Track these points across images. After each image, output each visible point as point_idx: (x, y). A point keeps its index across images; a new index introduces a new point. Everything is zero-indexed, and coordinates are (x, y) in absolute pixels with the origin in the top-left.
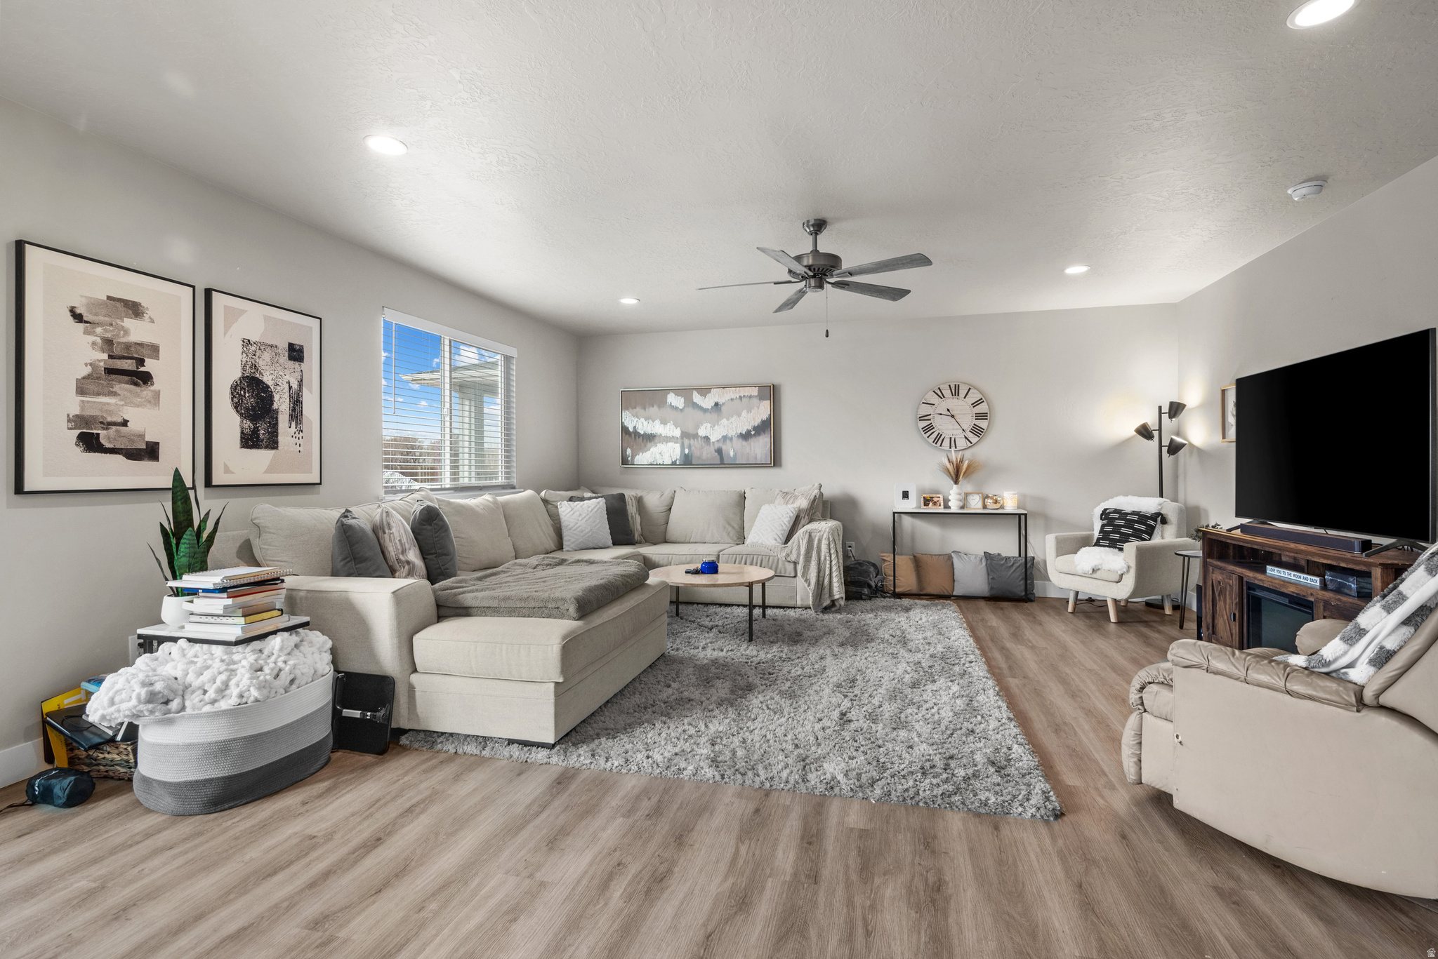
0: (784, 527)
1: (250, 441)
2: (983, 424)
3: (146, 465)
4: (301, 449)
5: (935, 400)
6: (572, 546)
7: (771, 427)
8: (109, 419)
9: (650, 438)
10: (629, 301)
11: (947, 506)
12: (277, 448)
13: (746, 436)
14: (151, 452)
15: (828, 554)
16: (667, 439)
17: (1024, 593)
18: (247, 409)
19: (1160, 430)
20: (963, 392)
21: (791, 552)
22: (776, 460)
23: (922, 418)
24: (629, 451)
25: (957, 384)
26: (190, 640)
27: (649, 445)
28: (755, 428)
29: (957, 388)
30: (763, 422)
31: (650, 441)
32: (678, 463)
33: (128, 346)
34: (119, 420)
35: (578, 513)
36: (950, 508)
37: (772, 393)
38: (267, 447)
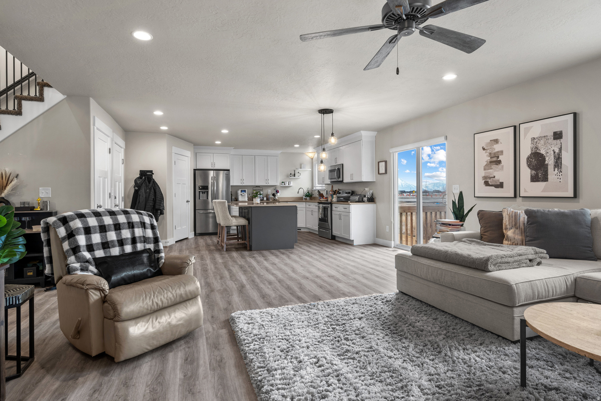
1: (534, 179)
3: (500, 189)
4: (561, 180)
8: (491, 176)
12: (547, 181)
14: (500, 185)
18: (533, 166)
33: (495, 153)
34: (493, 176)
38: (542, 181)
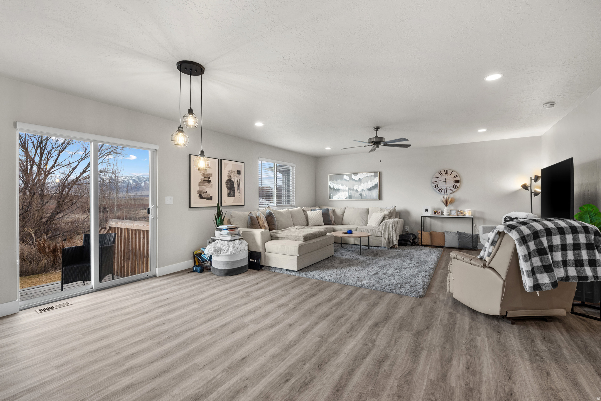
0: (379, 220)
1: (230, 195)
2: (458, 184)
3: (210, 201)
4: (240, 196)
5: (439, 176)
6: (311, 224)
7: (379, 186)
8: (204, 191)
9: (338, 190)
10: (328, 148)
11: (443, 214)
12: (235, 196)
13: (370, 189)
14: (210, 198)
15: (392, 230)
16: (344, 191)
17: (472, 247)
18: (229, 187)
19: (531, 186)
20: (449, 173)
21: (380, 228)
22: (380, 197)
23: (434, 183)
24: (331, 195)
25: (447, 170)
26: (221, 240)
27: (338, 192)
28: (373, 187)
29: (447, 171)
30: (376, 184)
31: (338, 191)
32: (347, 198)
33: (207, 175)
34: (206, 191)
35: (313, 214)
36: (444, 215)
37: (379, 175)
38: (233, 196)
